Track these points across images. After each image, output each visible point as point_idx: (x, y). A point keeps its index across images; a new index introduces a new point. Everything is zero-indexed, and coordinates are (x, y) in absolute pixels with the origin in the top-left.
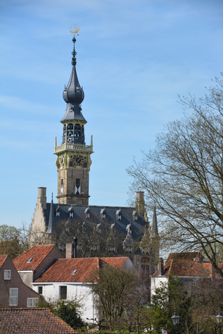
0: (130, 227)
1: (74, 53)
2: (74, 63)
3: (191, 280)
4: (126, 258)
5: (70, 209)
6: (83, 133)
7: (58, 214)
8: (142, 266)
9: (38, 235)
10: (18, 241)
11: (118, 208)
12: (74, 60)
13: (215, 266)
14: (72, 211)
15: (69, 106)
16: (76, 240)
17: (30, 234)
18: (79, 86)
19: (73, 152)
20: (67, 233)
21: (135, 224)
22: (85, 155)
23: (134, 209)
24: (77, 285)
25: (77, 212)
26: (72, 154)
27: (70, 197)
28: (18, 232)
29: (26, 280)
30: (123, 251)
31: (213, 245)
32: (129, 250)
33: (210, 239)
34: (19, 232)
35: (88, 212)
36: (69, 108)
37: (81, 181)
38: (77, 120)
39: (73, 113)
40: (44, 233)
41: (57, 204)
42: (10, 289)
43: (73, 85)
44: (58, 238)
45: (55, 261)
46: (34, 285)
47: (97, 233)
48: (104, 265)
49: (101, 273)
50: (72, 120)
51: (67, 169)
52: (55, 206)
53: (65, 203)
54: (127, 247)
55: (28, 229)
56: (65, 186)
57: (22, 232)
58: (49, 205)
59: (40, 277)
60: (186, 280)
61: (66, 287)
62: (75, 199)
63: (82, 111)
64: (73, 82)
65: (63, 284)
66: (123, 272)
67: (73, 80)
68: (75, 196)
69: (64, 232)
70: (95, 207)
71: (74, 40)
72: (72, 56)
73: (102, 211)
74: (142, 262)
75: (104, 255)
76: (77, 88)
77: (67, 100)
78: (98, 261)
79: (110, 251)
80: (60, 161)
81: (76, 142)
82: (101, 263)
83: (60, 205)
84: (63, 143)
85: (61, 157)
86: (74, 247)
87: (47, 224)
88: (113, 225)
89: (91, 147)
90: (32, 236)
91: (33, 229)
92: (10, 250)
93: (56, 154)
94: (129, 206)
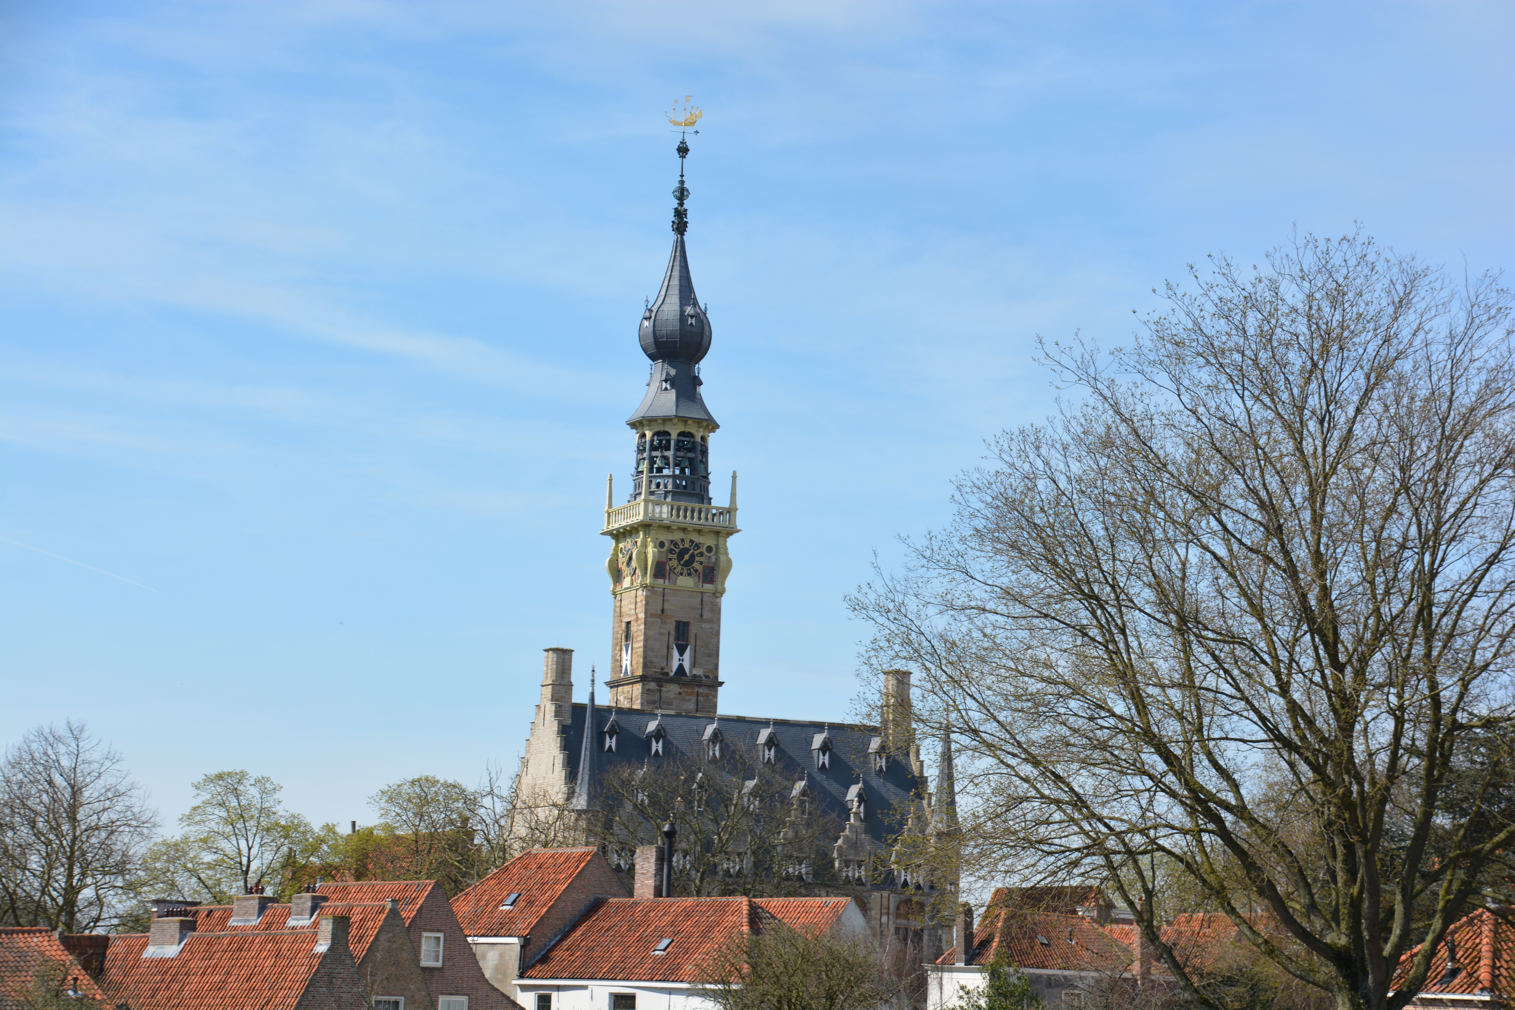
0: (860, 795)
1: (682, 194)
2: (680, 225)
3: (1067, 983)
4: (843, 900)
5: (652, 726)
6: (705, 463)
7: (611, 743)
8: (897, 930)
9: (542, 814)
10: (470, 835)
11: (819, 727)
12: (680, 215)
13: (1151, 934)
14: (658, 734)
15: (660, 370)
16: (670, 835)
17: (512, 811)
18: (695, 304)
19: (668, 528)
20: (639, 808)
21: (876, 783)
22: (707, 541)
23: (874, 730)
24: (670, 991)
25: (675, 739)
26: (665, 537)
27: (653, 685)
28: (471, 802)
29: (497, 969)
30: (834, 877)
31: (1144, 861)
32: (853, 873)
33: (1138, 840)
34: (475, 802)
35: (716, 737)
36: (659, 376)
37: (693, 629)
38: (684, 420)
39: (672, 395)
40: (562, 809)
41: (609, 710)
42: (442, 999)
43: (674, 300)
44: (608, 826)
45: (596, 906)
46: (524, 988)
47: (746, 812)
48: (766, 925)
49: (754, 953)
50: (666, 420)
51: (645, 587)
52: (600, 713)
53: (637, 706)
54: (847, 863)
55: (505, 792)
56: (639, 644)
57: (487, 802)
58: (578, 710)
59: (545, 959)
60: (1051, 983)
61: (632, 998)
62: (671, 690)
63: (702, 390)
64: (675, 291)
65: (621, 987)
66: (831, 952)
67: (676, 282)
68: (672, 680)
69: (629, 807)
70: (740, 720)
71: (683, 150)
72: (675, 203)
73: (764, 735)
74: (898, 916)
75: (768, 888)
76: (689, 310)
77: (652, 350)
78: (745, 909)
79: (788, 878)
80: (622, 559)
81: (679, 492)
82: (755, 917)
83: (620, 711)
84: (636, 496)
85: (626, 544)
86: (663, 858)
87: (571, 776)
88: (800, 785)
89: (731, 511)
90: (518, 818)
91: (525, 793)
92: (444, 863)
93: (610, 533)
94: (856, 720)
